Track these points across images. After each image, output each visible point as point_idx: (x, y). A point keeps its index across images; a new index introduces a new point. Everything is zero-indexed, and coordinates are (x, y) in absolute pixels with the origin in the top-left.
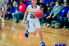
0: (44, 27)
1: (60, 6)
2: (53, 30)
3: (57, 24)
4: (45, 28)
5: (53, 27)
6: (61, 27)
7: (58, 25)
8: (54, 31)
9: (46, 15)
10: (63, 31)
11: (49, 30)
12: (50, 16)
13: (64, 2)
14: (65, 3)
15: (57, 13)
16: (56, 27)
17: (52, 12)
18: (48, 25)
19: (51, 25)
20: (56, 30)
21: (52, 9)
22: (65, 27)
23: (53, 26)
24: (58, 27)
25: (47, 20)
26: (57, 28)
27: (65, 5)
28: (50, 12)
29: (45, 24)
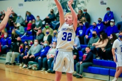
0: (20, 68)
1: (39, 45)
2: (30, 71)
4: (21, 70)
5: (31, 69)
6: (39, 69)
7: (36, 67)
8: (31, 73)
9: (22, 54)
10: (41, 74)
11: (25, 71)
12: (28, 56)
13: (44, 40)
14: (45, 42)
15: (35, 53)
16: (33, 68)
17: (29, 51)
18: (25, 66)
19: (28, 66)
20: (33, 72)
22: (43, 69)
23: (30, 67)
24: (36, 69)
26: (35, 70)
27: (45, 44)
28: (28, 51)
29: (21, 65)
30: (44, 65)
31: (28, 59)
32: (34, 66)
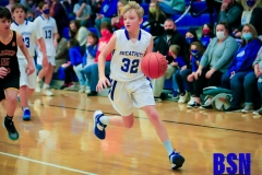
0: (182, 107)
2: (209, 115)
3: (223, 95)
4: (183, 112)
5: (211, 108)
6: (236, 105)
7: (227, 101)
8: (214, 121)
9: (184, 68)
11: (196, 115)
12: (199, 71)
13: (243, 23)
14: (246, 28)
15: (220, 61)
16: (219, 105)
18: (193, 100)
19: (203, 101)
20: (219, 116)
21: (205, 47)
22: (247, 105)
23: (208, 102)
24: (227, 107)
25: (190, 83)
26: (223, 110)
28: (199, 59)
29: (182, 99)
30: (247, 95)
31: (203, 81)
32: (221, 99)
